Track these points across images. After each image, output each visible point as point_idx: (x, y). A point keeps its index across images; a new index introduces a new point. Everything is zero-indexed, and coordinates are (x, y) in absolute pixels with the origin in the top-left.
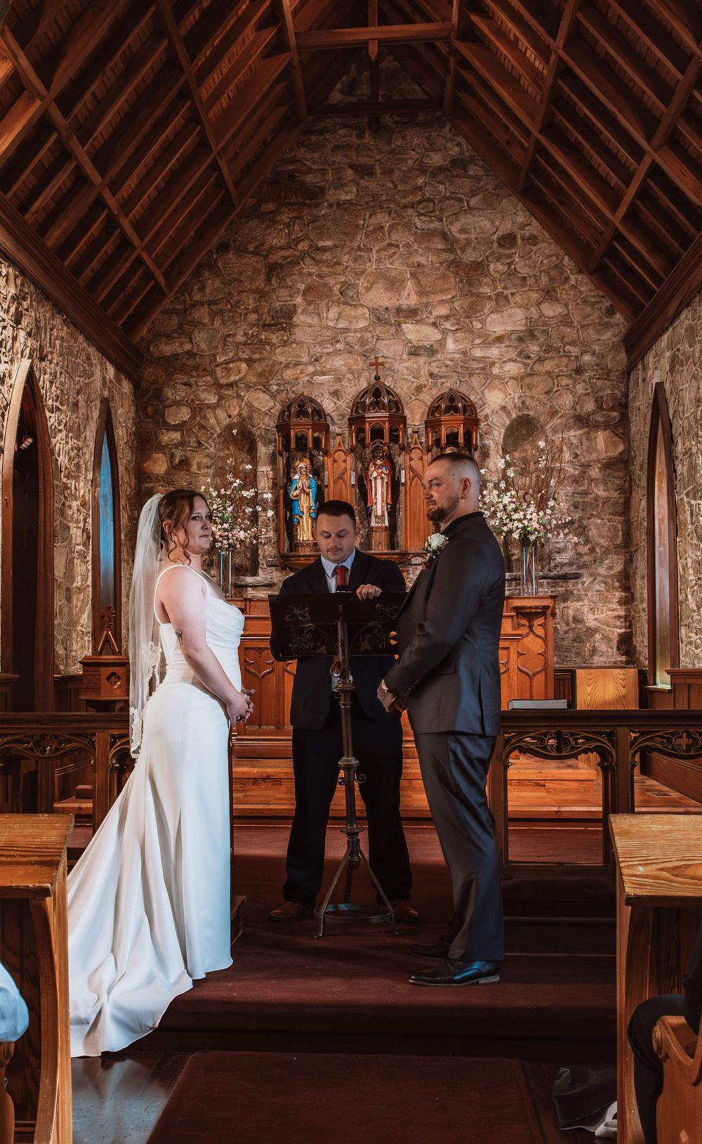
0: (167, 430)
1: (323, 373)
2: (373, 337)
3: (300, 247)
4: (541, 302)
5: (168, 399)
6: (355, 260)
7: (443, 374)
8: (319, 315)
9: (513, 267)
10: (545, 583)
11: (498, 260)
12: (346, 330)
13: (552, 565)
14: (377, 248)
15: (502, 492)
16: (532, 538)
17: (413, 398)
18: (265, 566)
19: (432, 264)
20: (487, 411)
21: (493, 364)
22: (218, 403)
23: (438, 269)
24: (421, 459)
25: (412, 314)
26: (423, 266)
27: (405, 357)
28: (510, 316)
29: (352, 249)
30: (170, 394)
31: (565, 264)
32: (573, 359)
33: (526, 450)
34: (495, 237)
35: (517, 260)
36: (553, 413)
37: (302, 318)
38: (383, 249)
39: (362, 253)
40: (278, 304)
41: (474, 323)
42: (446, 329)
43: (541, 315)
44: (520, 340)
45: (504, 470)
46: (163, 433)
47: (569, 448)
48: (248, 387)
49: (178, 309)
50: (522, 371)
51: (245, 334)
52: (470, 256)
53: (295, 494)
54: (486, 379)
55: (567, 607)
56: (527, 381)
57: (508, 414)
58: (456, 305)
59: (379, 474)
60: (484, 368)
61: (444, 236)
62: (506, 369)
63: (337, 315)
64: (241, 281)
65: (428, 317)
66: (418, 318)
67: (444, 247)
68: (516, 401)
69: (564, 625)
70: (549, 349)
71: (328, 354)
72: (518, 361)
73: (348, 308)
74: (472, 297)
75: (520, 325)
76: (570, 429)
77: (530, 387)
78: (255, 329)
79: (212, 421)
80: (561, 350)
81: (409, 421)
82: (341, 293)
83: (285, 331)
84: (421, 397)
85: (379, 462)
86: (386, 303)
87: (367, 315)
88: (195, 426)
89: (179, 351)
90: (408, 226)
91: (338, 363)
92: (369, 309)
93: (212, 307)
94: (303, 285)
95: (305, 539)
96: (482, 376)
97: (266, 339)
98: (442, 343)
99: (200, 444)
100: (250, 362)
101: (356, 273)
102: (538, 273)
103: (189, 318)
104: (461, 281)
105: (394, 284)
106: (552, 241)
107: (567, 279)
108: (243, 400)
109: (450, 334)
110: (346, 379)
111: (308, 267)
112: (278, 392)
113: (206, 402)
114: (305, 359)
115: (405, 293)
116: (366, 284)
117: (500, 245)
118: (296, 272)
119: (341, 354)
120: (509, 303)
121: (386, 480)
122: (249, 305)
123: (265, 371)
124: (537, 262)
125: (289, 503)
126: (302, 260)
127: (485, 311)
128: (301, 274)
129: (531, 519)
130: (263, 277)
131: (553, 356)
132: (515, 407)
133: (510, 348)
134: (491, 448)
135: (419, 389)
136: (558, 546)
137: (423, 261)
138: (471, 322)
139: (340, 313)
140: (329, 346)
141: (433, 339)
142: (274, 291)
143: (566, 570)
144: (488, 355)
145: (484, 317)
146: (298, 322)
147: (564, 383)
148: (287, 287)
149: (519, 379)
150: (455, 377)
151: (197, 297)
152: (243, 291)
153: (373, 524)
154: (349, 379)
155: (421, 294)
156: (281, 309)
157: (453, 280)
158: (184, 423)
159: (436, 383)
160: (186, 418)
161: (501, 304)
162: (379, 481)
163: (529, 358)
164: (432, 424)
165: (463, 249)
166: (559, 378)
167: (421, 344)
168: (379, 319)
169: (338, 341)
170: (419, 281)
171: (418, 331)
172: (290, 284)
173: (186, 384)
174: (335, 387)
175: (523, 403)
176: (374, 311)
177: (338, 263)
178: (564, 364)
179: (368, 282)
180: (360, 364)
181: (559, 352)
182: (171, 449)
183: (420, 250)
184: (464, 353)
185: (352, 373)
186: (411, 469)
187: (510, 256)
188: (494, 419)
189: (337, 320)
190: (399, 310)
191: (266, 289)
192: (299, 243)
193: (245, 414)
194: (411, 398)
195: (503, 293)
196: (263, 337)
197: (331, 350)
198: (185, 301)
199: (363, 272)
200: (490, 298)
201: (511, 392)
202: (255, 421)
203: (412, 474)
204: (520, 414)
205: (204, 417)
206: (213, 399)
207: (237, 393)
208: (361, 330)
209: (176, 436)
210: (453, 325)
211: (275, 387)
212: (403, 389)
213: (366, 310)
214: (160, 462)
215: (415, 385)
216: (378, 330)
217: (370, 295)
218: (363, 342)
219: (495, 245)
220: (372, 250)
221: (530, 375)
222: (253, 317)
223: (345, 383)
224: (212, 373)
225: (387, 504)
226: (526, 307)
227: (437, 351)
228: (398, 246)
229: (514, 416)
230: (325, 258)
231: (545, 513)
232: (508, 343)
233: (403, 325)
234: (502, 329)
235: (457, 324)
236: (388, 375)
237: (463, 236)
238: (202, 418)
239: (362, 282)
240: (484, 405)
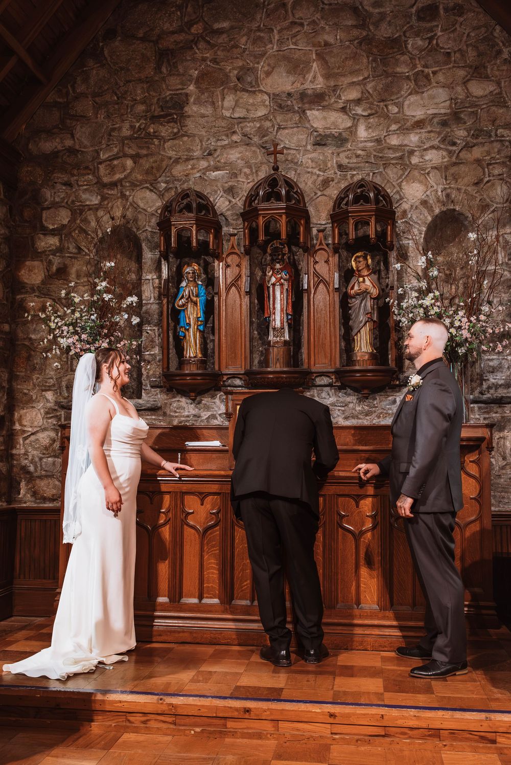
0: (45, 235)
1: (217, 169)
2: (273, 126)
3: (193, 30)
4: (468, 80)
5: (46, 200)
6: (254, 43)
7: (353, 165)
8: (213, 103)
9: (435, 42)
10: (476, 409)
11: (417, 35)
12: (243, 119)
13: (485, 386)
14: (279, 28)
15: (422, 293)
16: (461, 351)
17: (319, 193)
18: (149, 387)
19: (341, 41)
20: (406, 206)
21: (412, 153)
22: (100, 204)
23: (348, 47)
24: (327, 262)
25: (318, 99)
26: (331, 45)
27: (309, 147)
28: (432, 97)
29: (251, 30)
30: (48, 194)
31: (496, 35)
32: (507, 143)
33: (452, 254)
34: (414, 10)
35: (439, 34)
36: (484, 207)
37: (195, 108)
38: (286, 29)
39: (262, 35)
40: (168, 93)
41: (390, 108)
42: (357, 115)
43: (469, 95)
44: (444, 124)
45: (426, 270)
46: (39, 238)
47: (504, 248)
48: (134, 185)
49: (60, 103)
50: (446, 160)
51: (132, 127)
52: (385, 31)
53: (180, 303)
54: (404, 170)
55: (504, 438)
56: (453, 170)
57: (430, 209)
58: (369, 87)
59: (278, 280)
60: (401, 158)
61: (355, 11)
62: (427, 158)
63: (234, 103)
64: (128, 70)
65: (336, 102)
66: (325, 103)
67: (354, 23)
68: (440, 193)
69: (501, 459)
70: (478, 133)
71: (224, 147)
72: (441, 149)
73: (245, 95)
74: (387, 77)
75: (444, 108)
76: (504, 226)
77: (455, 178)
78: (142, 121)
79: (93, 224)
80: (493, 134)
81: (314, 220)
82: (238, 79)
83: (176, 122)
84: (328, 192)
85: (278, 266)
86: (288, 88)
87: (267, 103)
88: (75, 230)
89: (60, 147)
91: (234, 155)
92: (269, 95)
93: (97, 99)
94: (196, 72)
95: (192, 355)
96: (398, 167)
97: (155, 132)
98: (352, 130)
99: (79, 249)
100: (136, 158)
101: (255, 57)
102: (465, 47)
103: (72, 112)
104: (374, 60)
105: (297, 67)
106: (480, 10)
107: (500, 52)
108: (127, 200)
109: (362, 120)
110: (242, 175)
111: (202, 52)
112: (167, 190)
113: (87, 203)
114: (197, 154)
115: (310, 77)
116: (266, 68)
117: (420, 19)
118: (189, 58)
119: (237, 147)
120: (430, 83)
121: (286, 287)
122: (136, 95)
123: (152, 168)
124: (462, 36)
125: (175, 314)
126: (196, 44)
127: (402, 93)
128: (194, 60)
129: (460, 327)
130: (153, 65)
131: (483, 141)
132: (439, 201)
133: (432, 134)
134: (411, 249)
135: (326, 183)
136: (491, 364)
137: (331, 40)
138: (386, 106)
139: (237, 101)
140: (224, 137)
141: (341, 128)
142: (164, 79)
143: (502, 392)
144: (406, 142)
145: (401, 100)
146: (190, 113)
147: (496, 172)
148: (179, 75)
149: (443, 169)
150: (367, 170)
151: (81, 88)
152: (130, 81)
153: (271, 338)
154: (245, 173)
155: (327, 77)
156: (172, 98)
157: (365, 60)
158: (64, 226)
159: (346, 175)
160: (65, 222)
161: (421, 83)
162: (278, 289)
163: (454, 144)
164: (338, 217)
165: (377, 25)
166: (491, 167)
167: (328, 132)
168: (280, 106)
169: (234, 132)
170: (327, 63)
171: (325, 118)
172: (181, 71)
173: (65, 184)
174: (230, 184)
175: (448, 196)
176: (275, 97)
177: (237, 47)
178: (496, 150)
179: (269, 65)
180: (260, 156)
181: (490, 136)
182: (49, 255)
183: (327, 27)
184: (378, 141)
185: (250, 167)
186: (316, 274)
187: (431, 30)
188: (413, 215)
189: (233, 109)
190: (303, 96)
191: (156, 78)
192: (192, 25)
193: (129, 214)
194: (316, 194)
195: (423, 71)
196: (152, 130)
197: (226, 142)
198: (67, 93)
199: (263, 55)
200: (408, 78)
201: (434, 184)
202: (140, 223)
203: (316, 279)
204: (444, 209)
205: (86, 221)
206: (95, 200)
207: (122, 192)
208: (260, 119)
209: (53, 241)
210: (364, 110)
211: (163, 185)
212: (306, 183)
213: (266, 97)
214: (36, 271)
215: (321, 178)
216: (279, 118)
217: (269, 81)
218: (262, 132)
219: (414, 18)
220: (273, 30)
221: (455, 164)
222: (141, 108)
223: (241, 178)
224: (95, 172)
225: (287, 314)
226: (449, 86)
227: (345, 140)
228: (302, 25)
229: (437, 211)
230: (220, 41)
231: (478, 320)
232: (429, 129)
233: (308, 112)
234: (423, 113)
235: (370, 108)
236: (290, 168)
237: (377, 11)
238: (82, 221)
239: (262, 66)
240: (401, 199)
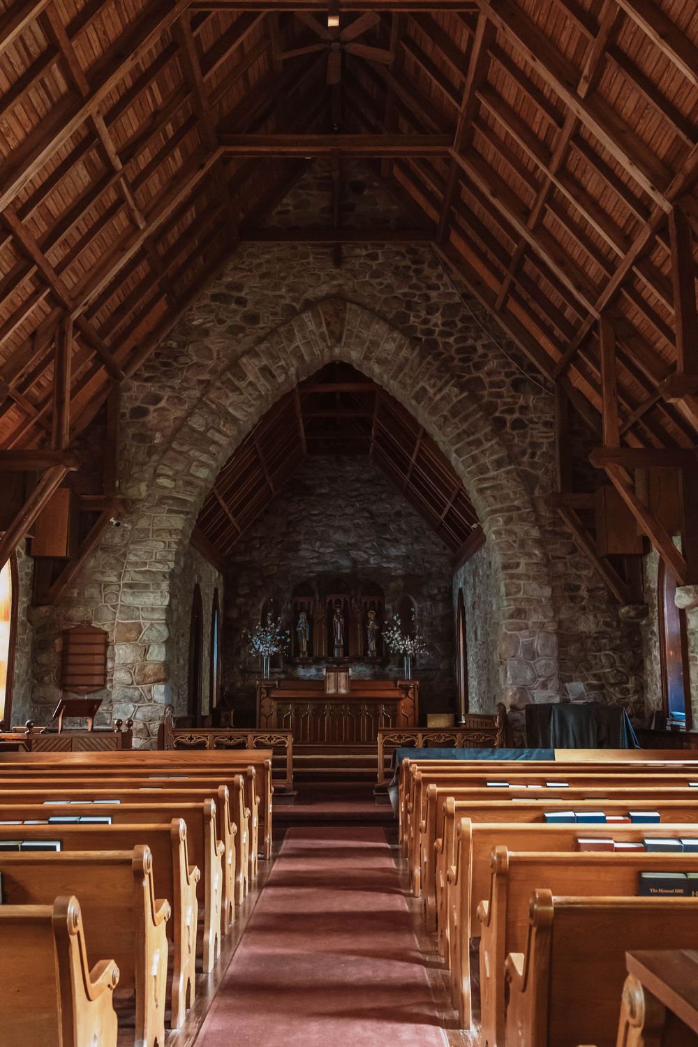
0: (239, 597)
2: (336, 556)
4: (413, 543)
5: (239, 583)
6: (329, 520)
8: (311, 545)
9: (400, 526)
11: (394, 523)
12: (323, 553)
14: (338, 515)
15: (395, 632)
16: (408, 653)
18: (284, 664)
19: (364, 523)
20: (389, 592)
21: (391, 570)
22: (263, 585)
23: (366, 526)
24: (358, 613)
25: (354, 546)
28: (400, 548)
29: (327, 515)
30: (240, 580)
31: (424, 525)
32: (428, 569)
34: (392, 513)
35: (402, 523)
36: (419, 594)
37: (303, 546)
38: (342, 515)
39: (332, 517)
40: (292, 539)
41: (383, 552)
43: (413, 549)
44: (404, 559)
45: (396, 621)
46: (236, 599)
47: (426, 610)
48: (277, 578)
49: (244, 540)
50: (404, 574)
51: (277, 553)
52: (380, 520)
53: (299, 630)
55: (426, 684)
57: (399, 594)
58: (375, 542)
59: (339, 621)
60: (387, 572)
61: (369, 512)
62: (397, 573)
64: (275, 528)
65: (362, 548)
66: (357, 548)
67: (369, 516)
68: (402, 588)
69: (424, 693)
70: (416, 564)
71: (315, 563)
72: (402, 570)
73: (325, 543)
74: (382, 539)
75: (404, 553)
76: (426, 601)
77: (408, 582)
78: (281, 551)
79: (260, 594)
80: (422, 565)
82: (322, 536)
83: (295, 552)
86: (343, 541)
87: (334, 546)
88: (251, 596)
89: (245, 560)
90: (353, 506)
92: (334, 543)
93: (261, 540)
94: (304, 531)
95: (304, 651)
98: (368, 560)
99: (254, 604)
100: (278, 566)
101: (329, 526)
102: (412, 530)
103: (250, 545)
104: (377, 532)
105: (346, 532)
106: (418, 515)
107: (425, 532)
108: (275, 584)
109: (371, 556)
111: (307, 523)
112: (292, 581)
113: (257, 584)
114: (304, 566)
115: (351, 536)
117: (395, 516)
119: (321, 564)
120: (399, 543)
121: (342, 623)
122: (278, 539)
123: (285, 570)
124: (411, 525)
125: (296, 634)
126: (304, 519)
127: (388, 546)
128: (303, 526)
129: (408, 644)
130: (285, 527)
131: (419, 567)
132: (401, 591)
133: (399, 564)
134: (390, 610)
135: (358, 581)
137: (360, 522)
139: (321, 545)
140: (316, 560)
141: (364, 558)
142: (290, 533)
143: (426, 667)
144: (389, 566)
145: (387, 549)
146: (301, 548)
148: (296, 532)
149: (404, 578)
151: (254, 535)
152: (275, 533)
153: (336, 644)
155: (359, 537)
156: (294, 542)
157: (373, 532)
158: (247, 594)
161: (395, 543)
162: (339, 624)
165: (378, 518)
168: (339, 548)
170: (358, 531)
172: (298, 530)
173: (248, 576)
175: (405, 589)
176: (337, 544)
177: (321, 522)
178: (424, 571)
179: (334, 530)
182: (240, 606)
183: (358, 517)
186: (354, 618)
187: (399, 521)
188: (392, 596)
189: (320, 548)
190: (349, 544)
191: (287, 533)
192: (302, 512)
193: (276, 590)
195: (396, 538)
196: (285, 555)
198: (248, 537)
199: (332, 526)
200: (390, 540)
202: (281, 594)
204: (404, 594)
205: (256, 592)
207: (272, 580)
209: (243, 600)
210: (373, 552)
211: (290, 579)
214: (235, 612)
216: (339, 553)
217: (335, 537)
218: (332, 558)
222: (280, 545)
224: (261, 571)
226: (406, 545)
228: (348, 515)
230: (314, 519)
231: (414, 642)
232: (398, 561)
233: (350, 551)
234: (396, 554)
237: (378, 511)
240: (387, 588)
